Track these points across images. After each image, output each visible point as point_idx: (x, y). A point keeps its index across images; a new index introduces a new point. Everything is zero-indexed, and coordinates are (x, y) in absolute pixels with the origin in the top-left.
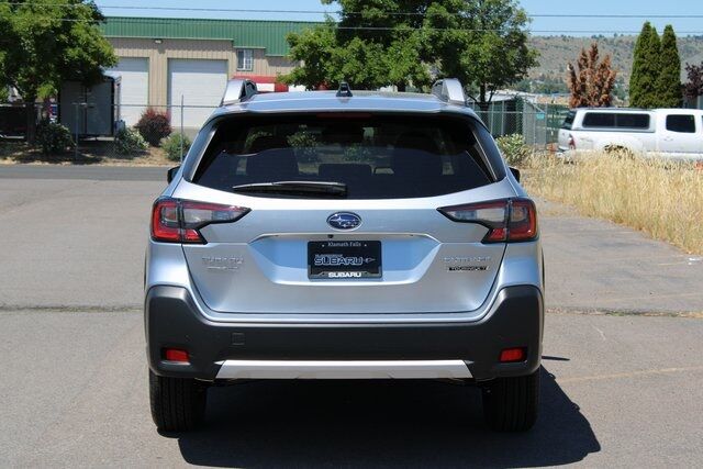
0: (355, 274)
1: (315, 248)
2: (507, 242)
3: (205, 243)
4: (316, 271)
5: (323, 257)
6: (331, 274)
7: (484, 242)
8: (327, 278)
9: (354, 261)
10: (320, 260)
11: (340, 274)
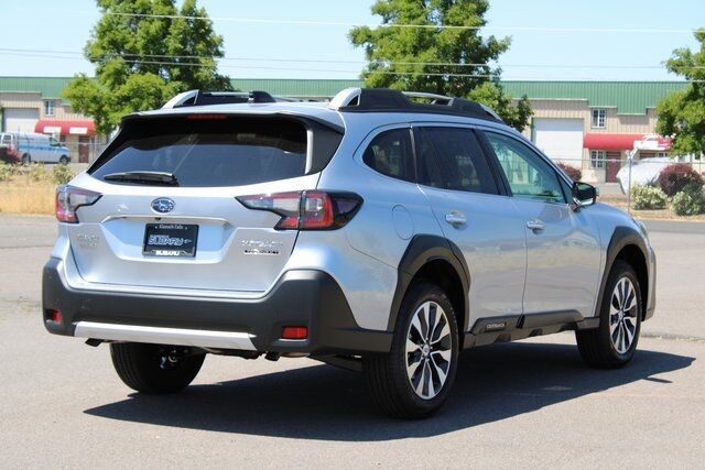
0: (174, 253)
1: (151, 229)
2: (299, 230)
3: (78, 222)
4: (148, 248)
5: (155, 237)
6: (158, 252)
7: (276, 228)
8: (154, 255)
9: (177, 242)
10: (153, 239)
11: (165, 253)
